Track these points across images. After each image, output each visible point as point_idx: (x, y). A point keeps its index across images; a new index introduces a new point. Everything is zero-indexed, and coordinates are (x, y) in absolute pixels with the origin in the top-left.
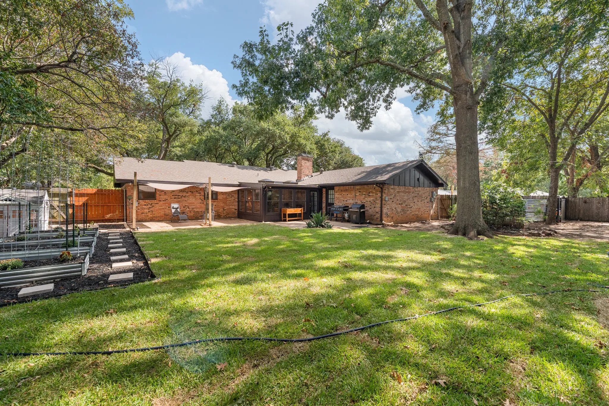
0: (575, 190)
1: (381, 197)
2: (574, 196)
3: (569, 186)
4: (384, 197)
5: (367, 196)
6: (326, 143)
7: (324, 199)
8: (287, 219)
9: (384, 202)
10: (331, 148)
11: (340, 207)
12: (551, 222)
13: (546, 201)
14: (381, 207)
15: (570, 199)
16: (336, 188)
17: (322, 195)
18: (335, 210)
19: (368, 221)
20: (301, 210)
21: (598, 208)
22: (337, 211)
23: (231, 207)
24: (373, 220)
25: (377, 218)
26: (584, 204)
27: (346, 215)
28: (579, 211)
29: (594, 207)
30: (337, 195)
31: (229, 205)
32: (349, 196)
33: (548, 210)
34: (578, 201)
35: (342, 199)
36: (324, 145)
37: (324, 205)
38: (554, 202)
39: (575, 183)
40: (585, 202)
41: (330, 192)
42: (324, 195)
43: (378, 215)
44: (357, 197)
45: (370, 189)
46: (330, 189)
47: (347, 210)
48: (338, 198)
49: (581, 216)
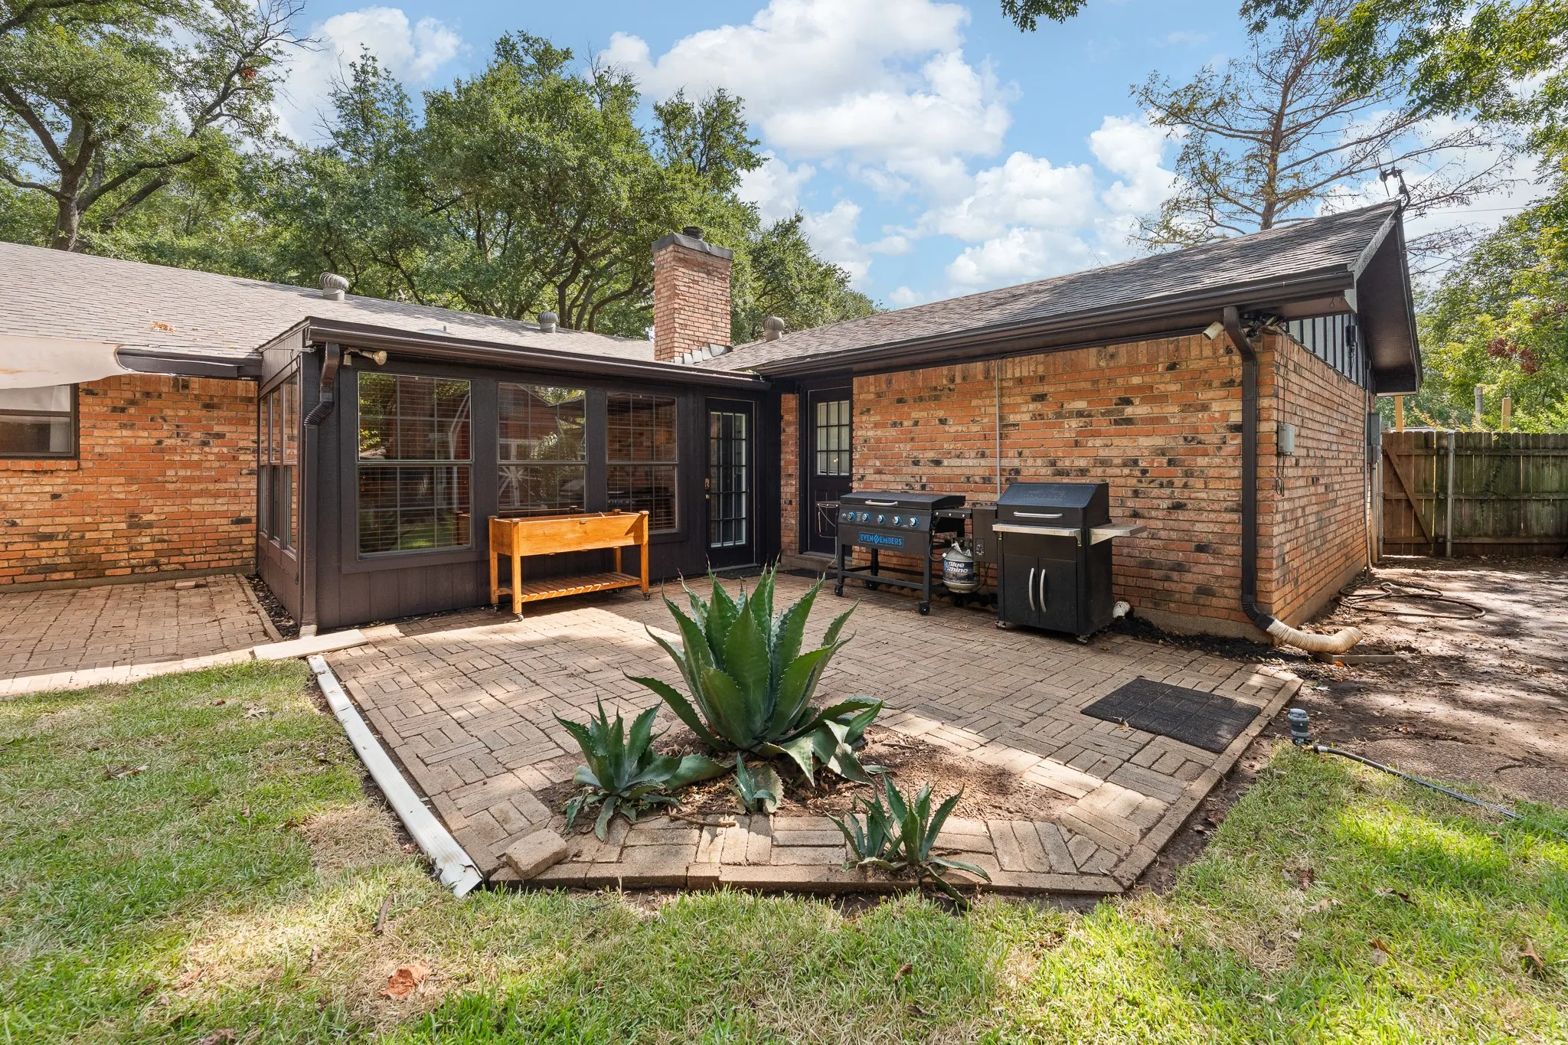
1: (1247, 429)
4: (1266, 427)
5: (1102, 424)
6: (790, 257)
7: (789, 457)
8: (519, 598)
9: (1268, 463)
10: (809, 276)
11: (904, 507)
14: (1249, 508)
16: (865, 388)
17: (778, 431)
18: (870, 527)
19: (1121, 610)
20: (636, 529)
22: (886, 529)
23: (197, 504)
24: (1159, 599)
25: (1204, 591)
27: (955, 562)
30: (867, 430)
31: (187, 495)
32: (953, 428)
35: (904, 449)
36: (782, 261)
37: (789, 489)
41: (828, 413)
42: (790, 432)
43: (1223, 568)
44: (1015, 435)
45: (1134, 369)
46: (827, 398)
47: (956, 526)
48: (877, 448)
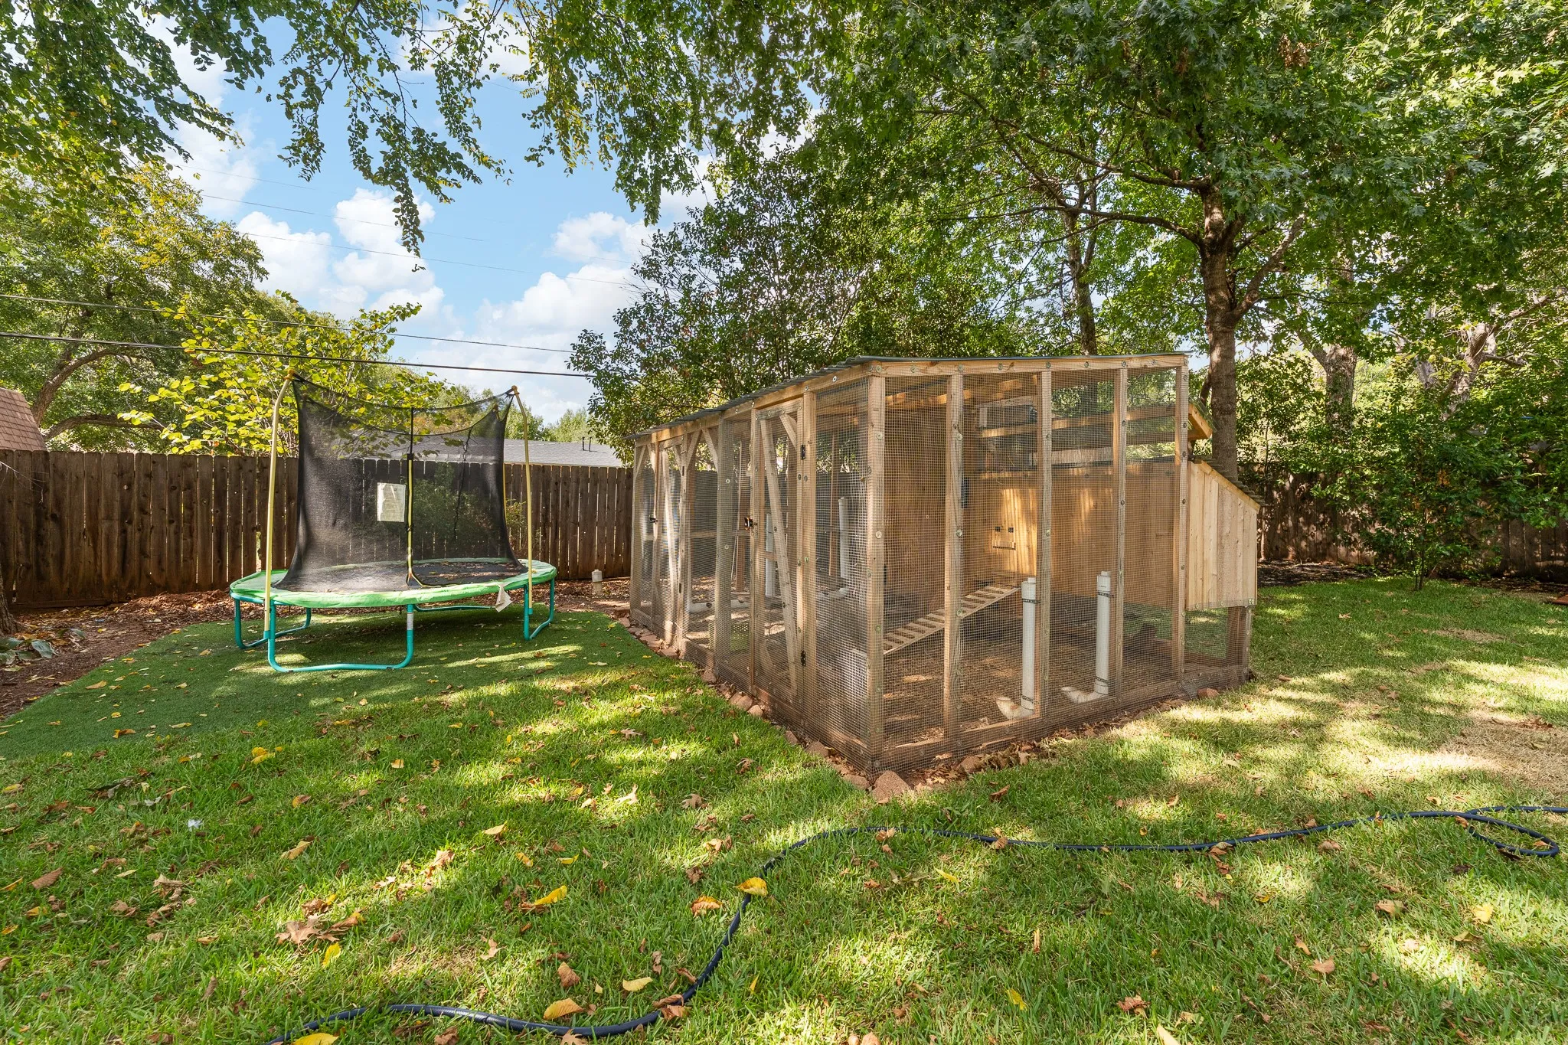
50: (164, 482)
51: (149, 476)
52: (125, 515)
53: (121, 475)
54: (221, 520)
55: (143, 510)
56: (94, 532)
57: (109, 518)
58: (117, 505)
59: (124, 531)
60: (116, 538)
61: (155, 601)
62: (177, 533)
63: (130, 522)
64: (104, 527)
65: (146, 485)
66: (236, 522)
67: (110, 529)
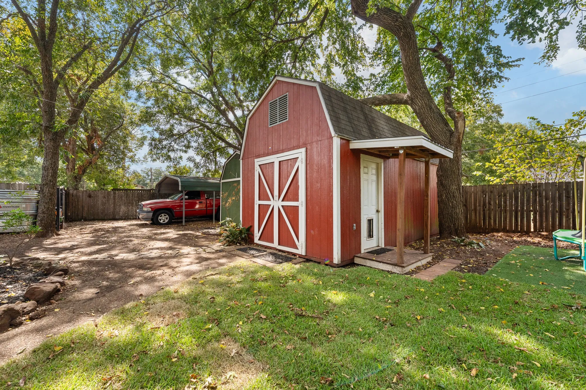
0: (77, 179)
2: (76, 189)
3: (69, 174)
12: (47, 232)
13: (36, 193)
15: (71, 192)
21: (103, 204)
26: (88, 199)
28: (83, 207)
29: (100, 202)
33: (40, 211)
34: (81, 194)
38: (52, 195)
39: (76, 171)
40: (90, 196)
49: (85, 215)
50: (496, 194)
51: (491, 192)
52: (484, 205)
53: (483, 192)
54: (517, 207)
55: (490, 203)
56: (475, 209)
57: (480, 206)
58: (482, 201)
59: (484, 210)
60: (482, 212)
61: (500, 234)
62: (501, 212)
63: (486, 207)
64: (478, 208)
65: (491, 195)
66: (522, 208)
67: (480, 209)
